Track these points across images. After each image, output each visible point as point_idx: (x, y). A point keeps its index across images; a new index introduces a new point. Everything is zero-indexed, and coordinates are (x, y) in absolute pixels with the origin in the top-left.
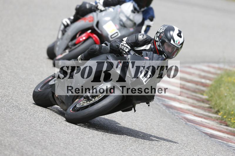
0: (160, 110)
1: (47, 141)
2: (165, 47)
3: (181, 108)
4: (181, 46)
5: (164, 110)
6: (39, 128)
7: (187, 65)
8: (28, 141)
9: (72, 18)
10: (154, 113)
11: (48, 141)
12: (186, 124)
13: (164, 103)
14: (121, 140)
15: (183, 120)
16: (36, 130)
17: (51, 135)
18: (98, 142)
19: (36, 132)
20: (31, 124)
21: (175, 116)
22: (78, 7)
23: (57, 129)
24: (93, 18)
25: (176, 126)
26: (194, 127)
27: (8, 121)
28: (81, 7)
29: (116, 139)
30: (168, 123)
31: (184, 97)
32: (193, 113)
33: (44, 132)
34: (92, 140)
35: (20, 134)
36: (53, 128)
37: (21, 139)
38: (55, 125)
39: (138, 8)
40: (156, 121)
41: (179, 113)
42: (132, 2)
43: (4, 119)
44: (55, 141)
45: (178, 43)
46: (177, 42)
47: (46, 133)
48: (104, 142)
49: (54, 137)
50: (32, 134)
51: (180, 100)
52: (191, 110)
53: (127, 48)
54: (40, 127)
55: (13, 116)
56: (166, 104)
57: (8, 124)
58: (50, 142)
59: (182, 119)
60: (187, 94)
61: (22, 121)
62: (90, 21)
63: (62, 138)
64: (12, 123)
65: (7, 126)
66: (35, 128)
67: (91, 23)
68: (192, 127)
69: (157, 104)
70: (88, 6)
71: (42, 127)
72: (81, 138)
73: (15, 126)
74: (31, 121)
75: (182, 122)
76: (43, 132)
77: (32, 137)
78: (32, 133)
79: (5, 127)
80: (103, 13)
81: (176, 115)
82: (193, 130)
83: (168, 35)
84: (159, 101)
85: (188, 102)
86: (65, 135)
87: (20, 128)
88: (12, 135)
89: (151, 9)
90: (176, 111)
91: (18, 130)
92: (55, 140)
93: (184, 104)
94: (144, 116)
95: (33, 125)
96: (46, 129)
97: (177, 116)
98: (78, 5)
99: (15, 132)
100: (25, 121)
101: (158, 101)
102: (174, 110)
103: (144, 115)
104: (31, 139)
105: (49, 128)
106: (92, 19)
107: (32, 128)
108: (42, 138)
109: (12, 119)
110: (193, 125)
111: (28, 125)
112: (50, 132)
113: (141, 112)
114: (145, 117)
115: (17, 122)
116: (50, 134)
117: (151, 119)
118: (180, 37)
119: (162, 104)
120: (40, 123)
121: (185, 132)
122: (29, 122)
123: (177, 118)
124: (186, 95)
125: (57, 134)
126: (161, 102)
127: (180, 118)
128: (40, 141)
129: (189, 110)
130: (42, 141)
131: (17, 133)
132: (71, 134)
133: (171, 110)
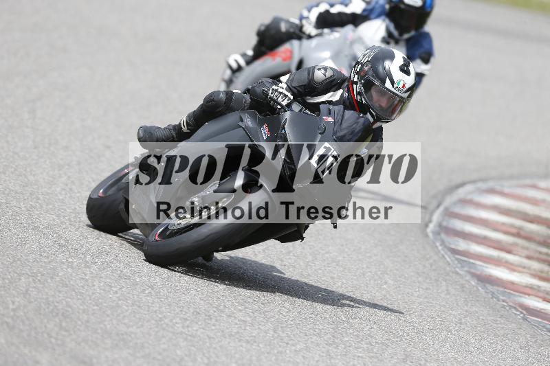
0: (463, 286)
1: (199, 360)
2: (372, 97)
3: (513, 283)
4: (408, 93)
5: (474, 286)
6: (181, 329)
7: (528, 182)
8: (154, 358)
9: (250, 53)
10: (448, 294)
11: (202, 359)
12: (525, 319)
13: (473, 271)
14: (371, 357)
15: (518, 311)
16: (174, 333)
17: (208, 344)
18: (317, 361)
19: (174, 337)
20: (161, 319)
21: (498, 300)
22: (263, 28)
23: (223, 331)
24: (291, 52)
25: (501, 323)
26: (544, 327)
27: (109, 312)
28: (268, 28)
29: (360, 355)
30: (481, 317)
31: (520, 256)
32: (541, 295)
33: (192, 338)
34: (304, 357)
35: (136, 343)
36: (213, 328)
37: (138, 355)
38: (217, 321)
39: (396, 33)
40: (454, 313)
41: (509, 293)
42: (384, 20)
43: (97, 306)
44: (216, 359)
45: (401, 86)
46: (398, 84)
47: (196, 339)
48: (332, 361)
49: (215, 348)
50: (164, 343)
51: (512, 264)
52: (535, 287)
53: (286, 96)
54: (183, 327)
55: (120, 300)
56: (478, 273)
57: (108, 319)
58: (206, 361)
59: (515, 308)
60: (527, 249)
61: (142, 311)
62: (284, 60)
63: (233, 352)
64: (118, 315)
65: (106, 323)
66: (170, 329)
67: (287, 63)
68: (537, 327)
69: (457, 273)
70: (283, 27)
71: (188, 326)
72: (278, 353)
73: (125, 324)
74: (161, 313)
75: (516, 314)
76: (189, 338)
77: (164, 350)
78: (164, 340)
79: (102, 326)
80: (314, 42)
81: (501, 298)
82: (542, 334)
83: (381, 69)
84: (462, 267)
85: (529, 268)
86: (242, 346)
87: (134, 327)
88: (117, 345)
89: (427, 36)
90: (502, 289)
91: (132, 333)
92: (218, 357)
93: (519, 272)
94: (426, 300)
95: (166, 321)
96: (197, 330)
97: (504, 301)
98: (262, 25)
99: (125, 336)
100: (148, 311)
101: (459, 265)
102: (495, 287)
103: (426, 298)
104: (160, 354)
105: (203, 329)
106: (288, 54)
107: (164, 329)
108: (187, 353)
109: (118, 306)
110: (540, 322)
111: (153, 322)
112: (206, 337)
113: (419, 291)
114: (428, 302)
115: (128, 313)
116: (206, 342)
117: (443, 309)
118: (408, 73)
119: (469, 272)
120: (182, 316)
121: (522, 339)
122: (158, 314)
123: (504, 307)
124: (526, 253)
125: (223, 342)
126: (466, 269)
127: (510, 306)
128: (182, 359)
129: (531, 287)
130: (186, 358)
131: (130, 338)
132: (255, 342)
133: (490, 287)
